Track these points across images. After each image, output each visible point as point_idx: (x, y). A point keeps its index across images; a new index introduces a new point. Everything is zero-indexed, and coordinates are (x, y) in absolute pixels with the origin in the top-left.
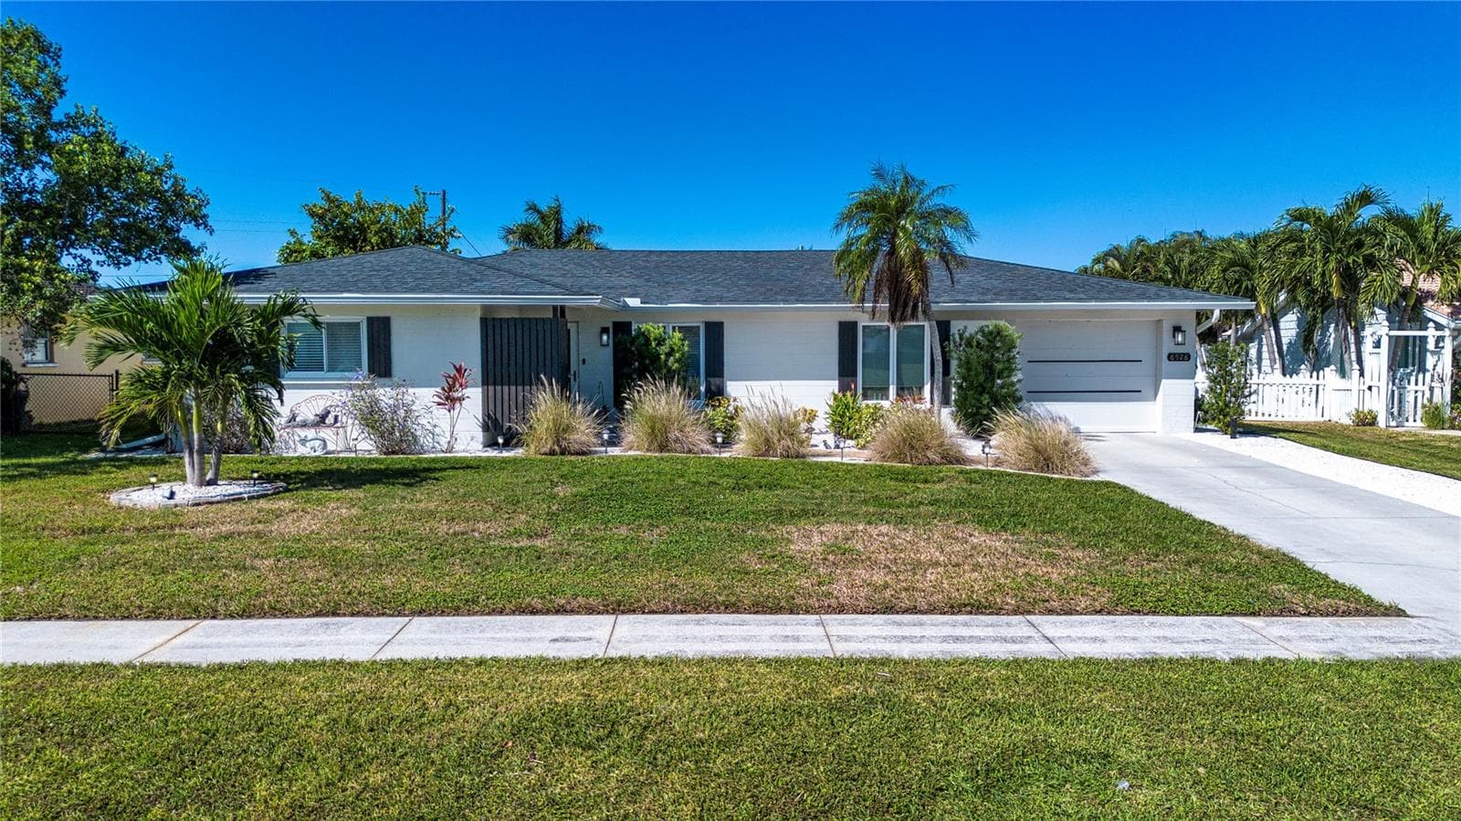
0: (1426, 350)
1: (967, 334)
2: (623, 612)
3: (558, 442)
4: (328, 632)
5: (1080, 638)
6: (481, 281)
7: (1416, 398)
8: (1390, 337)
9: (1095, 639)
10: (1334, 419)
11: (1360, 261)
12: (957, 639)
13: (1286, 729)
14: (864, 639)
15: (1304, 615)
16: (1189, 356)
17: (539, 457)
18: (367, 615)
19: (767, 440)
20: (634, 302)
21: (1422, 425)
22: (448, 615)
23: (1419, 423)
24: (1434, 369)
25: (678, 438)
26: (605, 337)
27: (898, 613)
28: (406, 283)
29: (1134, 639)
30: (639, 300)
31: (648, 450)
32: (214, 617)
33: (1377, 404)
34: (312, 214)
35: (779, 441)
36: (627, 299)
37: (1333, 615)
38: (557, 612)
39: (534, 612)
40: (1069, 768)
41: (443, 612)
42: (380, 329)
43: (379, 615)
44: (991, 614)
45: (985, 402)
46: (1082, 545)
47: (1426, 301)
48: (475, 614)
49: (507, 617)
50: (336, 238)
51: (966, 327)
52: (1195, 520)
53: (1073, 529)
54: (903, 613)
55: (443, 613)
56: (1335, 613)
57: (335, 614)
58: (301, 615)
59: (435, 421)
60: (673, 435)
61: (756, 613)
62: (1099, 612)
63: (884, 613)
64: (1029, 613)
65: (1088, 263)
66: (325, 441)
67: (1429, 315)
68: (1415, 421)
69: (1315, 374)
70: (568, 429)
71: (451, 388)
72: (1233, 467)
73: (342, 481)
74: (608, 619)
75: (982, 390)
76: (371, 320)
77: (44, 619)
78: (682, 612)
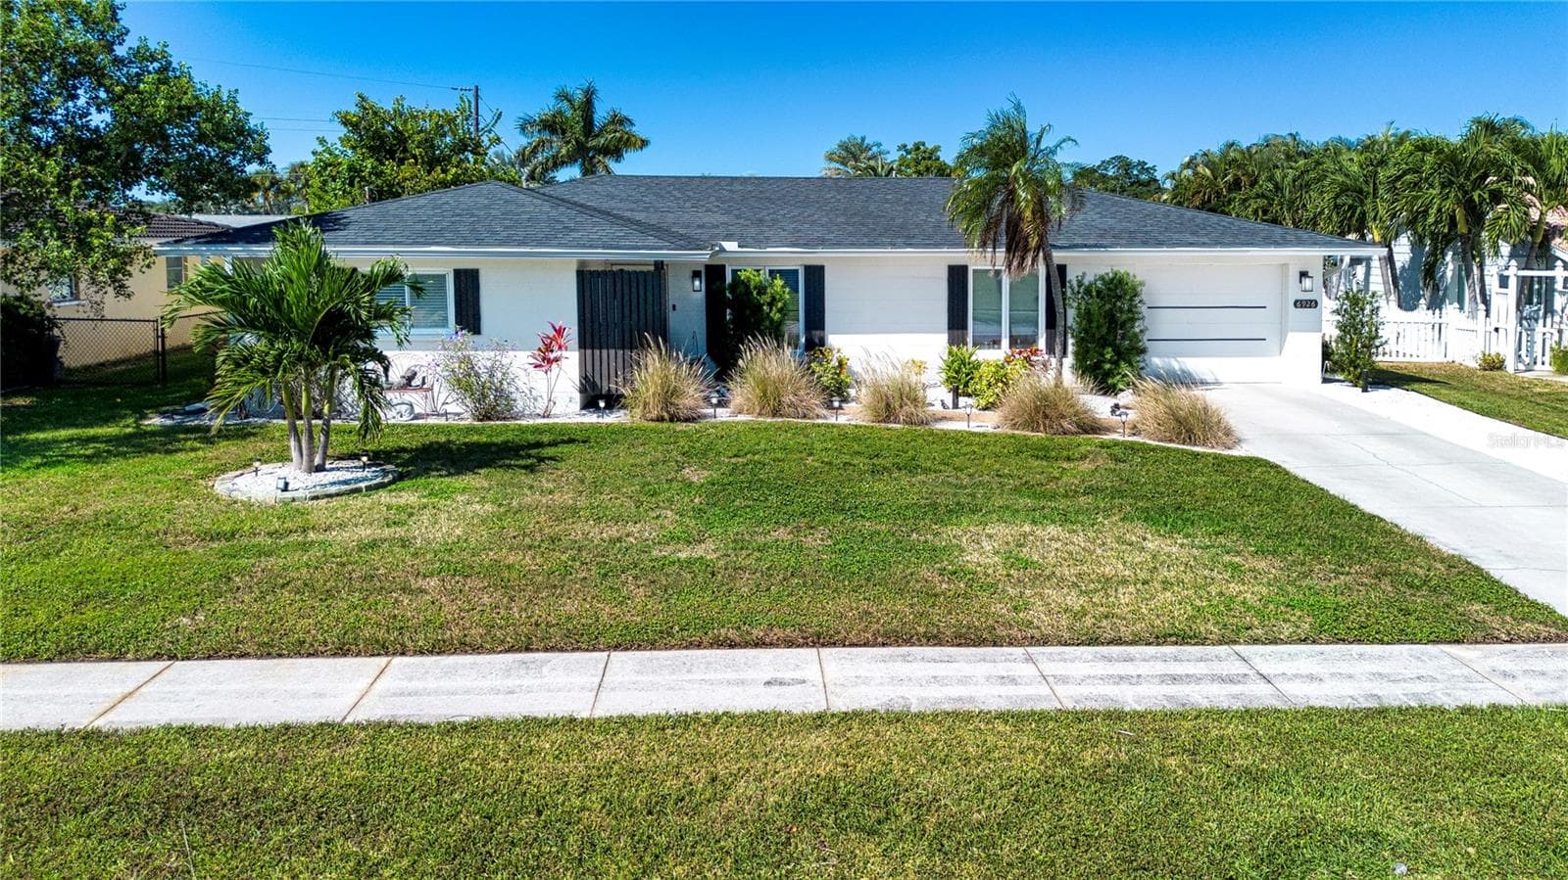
0: (1554, 290)
1: (1086, 282)
2: (823, 645)
3: (665, 408)
4: (531, 672)
5: (1296, 676)
6: (578, 231)
7: (1544, 340)
8: (1518, 277)
9: (1312, 678)
10: (1458, 361)
11: (1486, 196)
12: (1175, 679)
13: (1537, 798)
14: (1082, 680)
15: (1507, 642)
16: (1316, 303)
17: (646, 424)
18: (562, 650)
19: (888, 405)
20: (731, 246)
21: (1551, 368)
22: (645, 649)
23: (1547, 367)
24: (1563, 311)
25: (792, 402)
26: (697, 283)
27: (1103, 644)
28: (495, 233)
29: (1350, 677)
30: (736, 244)
31: (760, 414)
32: (403, 654)
33: (1505, 348)
34: (345, 122)
35: (901, 407)
36: (723, 243)
37: (1535, 641)
38: (756, 645)
39: (732, 645)
40: (1345, 850)
41: (640, 646)
42: (468, 283)
43: (573, 650)
44: (1196, 644)
45: (1108, 356)
46: (1260, 552)
47: (1554, 238)
48: (672, 647)
49: (705, 651)
50: (371, 149)
51: (1084, 274)
52: (1363, 514)
53: (1245, 528)
54: (1108, 644)
55: (639, 648)
56: (1536, 639)
57: (528, 649)
58: (492, 651)
59: (533, 385)
60: (788, 398)
61: (959, 645)
62: (1304, 641)
63: (1089, 645)
64: (1235, 642)
65: (1176, 169)
66: (411, 405)
67: (1558, 254)
68: (1543, 363)
69: (1437, 311)
70: (675, 392)
71: (548, 348)
72: (1376, 434)
73: (453, 463)
74: (809, 653)
75: (1104, 343)
76: (458, 273)
77: (224, 657)
78: (884, 645)
